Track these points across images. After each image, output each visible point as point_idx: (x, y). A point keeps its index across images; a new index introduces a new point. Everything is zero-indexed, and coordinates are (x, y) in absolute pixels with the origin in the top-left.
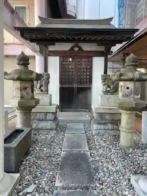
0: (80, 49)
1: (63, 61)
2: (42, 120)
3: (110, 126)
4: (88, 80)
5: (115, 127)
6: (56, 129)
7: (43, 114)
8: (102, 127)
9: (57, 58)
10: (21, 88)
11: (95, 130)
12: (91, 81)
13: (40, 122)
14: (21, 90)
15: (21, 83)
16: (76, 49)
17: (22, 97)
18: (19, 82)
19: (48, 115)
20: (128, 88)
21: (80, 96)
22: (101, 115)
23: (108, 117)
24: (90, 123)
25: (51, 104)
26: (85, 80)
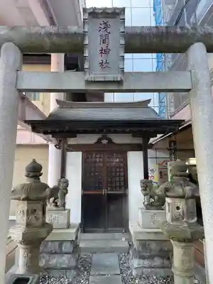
0: (110, 141)
1: (87, 158)
2: (56, 253)
3: (158, 262)
4: (122, 184)
5: (166, 262)
6: (76, 268)
7: (57, 244)
8: (146, 263)
9: (80, 154)
10: (28, 211)
11: (135, 268)
12: (126, 186)
13: (52, 256)
14: (28, 214)
15: (28, 203)
16: (105, 142)
17: (28, 225)
18: (26, 202)
19: (64, 244)
20: (178, 208)
21: (112, 207)
22: (144, 243)
23: (153, 246)
24: (129, 253)
25: (69, 226)
26: (118, 184)
